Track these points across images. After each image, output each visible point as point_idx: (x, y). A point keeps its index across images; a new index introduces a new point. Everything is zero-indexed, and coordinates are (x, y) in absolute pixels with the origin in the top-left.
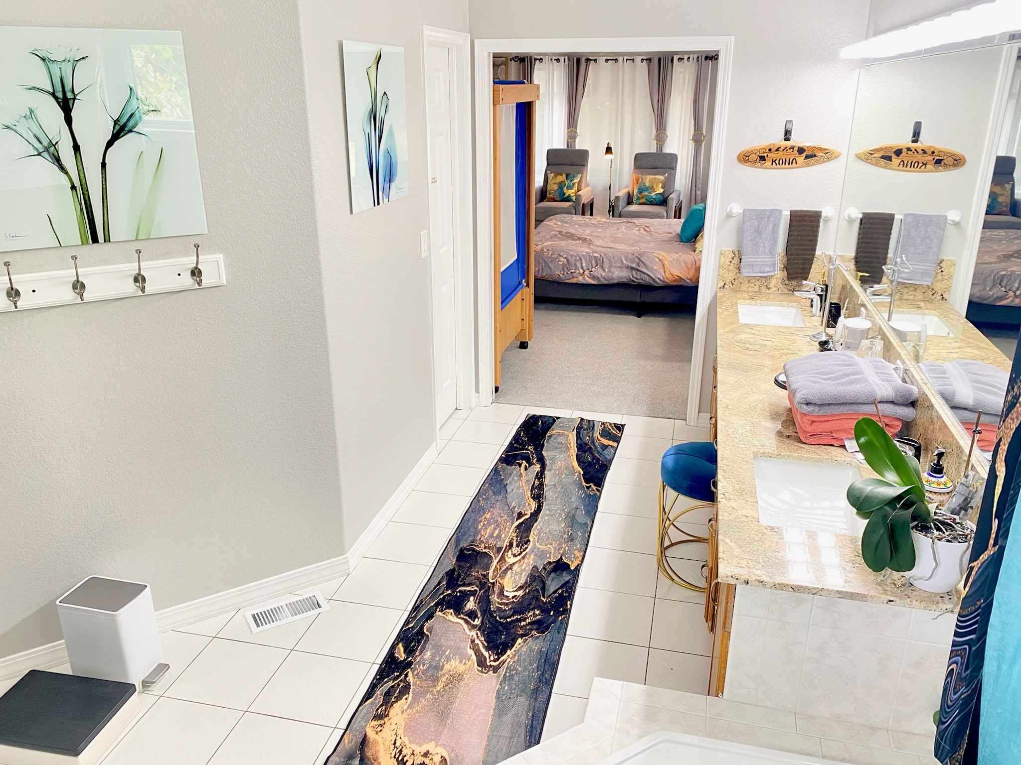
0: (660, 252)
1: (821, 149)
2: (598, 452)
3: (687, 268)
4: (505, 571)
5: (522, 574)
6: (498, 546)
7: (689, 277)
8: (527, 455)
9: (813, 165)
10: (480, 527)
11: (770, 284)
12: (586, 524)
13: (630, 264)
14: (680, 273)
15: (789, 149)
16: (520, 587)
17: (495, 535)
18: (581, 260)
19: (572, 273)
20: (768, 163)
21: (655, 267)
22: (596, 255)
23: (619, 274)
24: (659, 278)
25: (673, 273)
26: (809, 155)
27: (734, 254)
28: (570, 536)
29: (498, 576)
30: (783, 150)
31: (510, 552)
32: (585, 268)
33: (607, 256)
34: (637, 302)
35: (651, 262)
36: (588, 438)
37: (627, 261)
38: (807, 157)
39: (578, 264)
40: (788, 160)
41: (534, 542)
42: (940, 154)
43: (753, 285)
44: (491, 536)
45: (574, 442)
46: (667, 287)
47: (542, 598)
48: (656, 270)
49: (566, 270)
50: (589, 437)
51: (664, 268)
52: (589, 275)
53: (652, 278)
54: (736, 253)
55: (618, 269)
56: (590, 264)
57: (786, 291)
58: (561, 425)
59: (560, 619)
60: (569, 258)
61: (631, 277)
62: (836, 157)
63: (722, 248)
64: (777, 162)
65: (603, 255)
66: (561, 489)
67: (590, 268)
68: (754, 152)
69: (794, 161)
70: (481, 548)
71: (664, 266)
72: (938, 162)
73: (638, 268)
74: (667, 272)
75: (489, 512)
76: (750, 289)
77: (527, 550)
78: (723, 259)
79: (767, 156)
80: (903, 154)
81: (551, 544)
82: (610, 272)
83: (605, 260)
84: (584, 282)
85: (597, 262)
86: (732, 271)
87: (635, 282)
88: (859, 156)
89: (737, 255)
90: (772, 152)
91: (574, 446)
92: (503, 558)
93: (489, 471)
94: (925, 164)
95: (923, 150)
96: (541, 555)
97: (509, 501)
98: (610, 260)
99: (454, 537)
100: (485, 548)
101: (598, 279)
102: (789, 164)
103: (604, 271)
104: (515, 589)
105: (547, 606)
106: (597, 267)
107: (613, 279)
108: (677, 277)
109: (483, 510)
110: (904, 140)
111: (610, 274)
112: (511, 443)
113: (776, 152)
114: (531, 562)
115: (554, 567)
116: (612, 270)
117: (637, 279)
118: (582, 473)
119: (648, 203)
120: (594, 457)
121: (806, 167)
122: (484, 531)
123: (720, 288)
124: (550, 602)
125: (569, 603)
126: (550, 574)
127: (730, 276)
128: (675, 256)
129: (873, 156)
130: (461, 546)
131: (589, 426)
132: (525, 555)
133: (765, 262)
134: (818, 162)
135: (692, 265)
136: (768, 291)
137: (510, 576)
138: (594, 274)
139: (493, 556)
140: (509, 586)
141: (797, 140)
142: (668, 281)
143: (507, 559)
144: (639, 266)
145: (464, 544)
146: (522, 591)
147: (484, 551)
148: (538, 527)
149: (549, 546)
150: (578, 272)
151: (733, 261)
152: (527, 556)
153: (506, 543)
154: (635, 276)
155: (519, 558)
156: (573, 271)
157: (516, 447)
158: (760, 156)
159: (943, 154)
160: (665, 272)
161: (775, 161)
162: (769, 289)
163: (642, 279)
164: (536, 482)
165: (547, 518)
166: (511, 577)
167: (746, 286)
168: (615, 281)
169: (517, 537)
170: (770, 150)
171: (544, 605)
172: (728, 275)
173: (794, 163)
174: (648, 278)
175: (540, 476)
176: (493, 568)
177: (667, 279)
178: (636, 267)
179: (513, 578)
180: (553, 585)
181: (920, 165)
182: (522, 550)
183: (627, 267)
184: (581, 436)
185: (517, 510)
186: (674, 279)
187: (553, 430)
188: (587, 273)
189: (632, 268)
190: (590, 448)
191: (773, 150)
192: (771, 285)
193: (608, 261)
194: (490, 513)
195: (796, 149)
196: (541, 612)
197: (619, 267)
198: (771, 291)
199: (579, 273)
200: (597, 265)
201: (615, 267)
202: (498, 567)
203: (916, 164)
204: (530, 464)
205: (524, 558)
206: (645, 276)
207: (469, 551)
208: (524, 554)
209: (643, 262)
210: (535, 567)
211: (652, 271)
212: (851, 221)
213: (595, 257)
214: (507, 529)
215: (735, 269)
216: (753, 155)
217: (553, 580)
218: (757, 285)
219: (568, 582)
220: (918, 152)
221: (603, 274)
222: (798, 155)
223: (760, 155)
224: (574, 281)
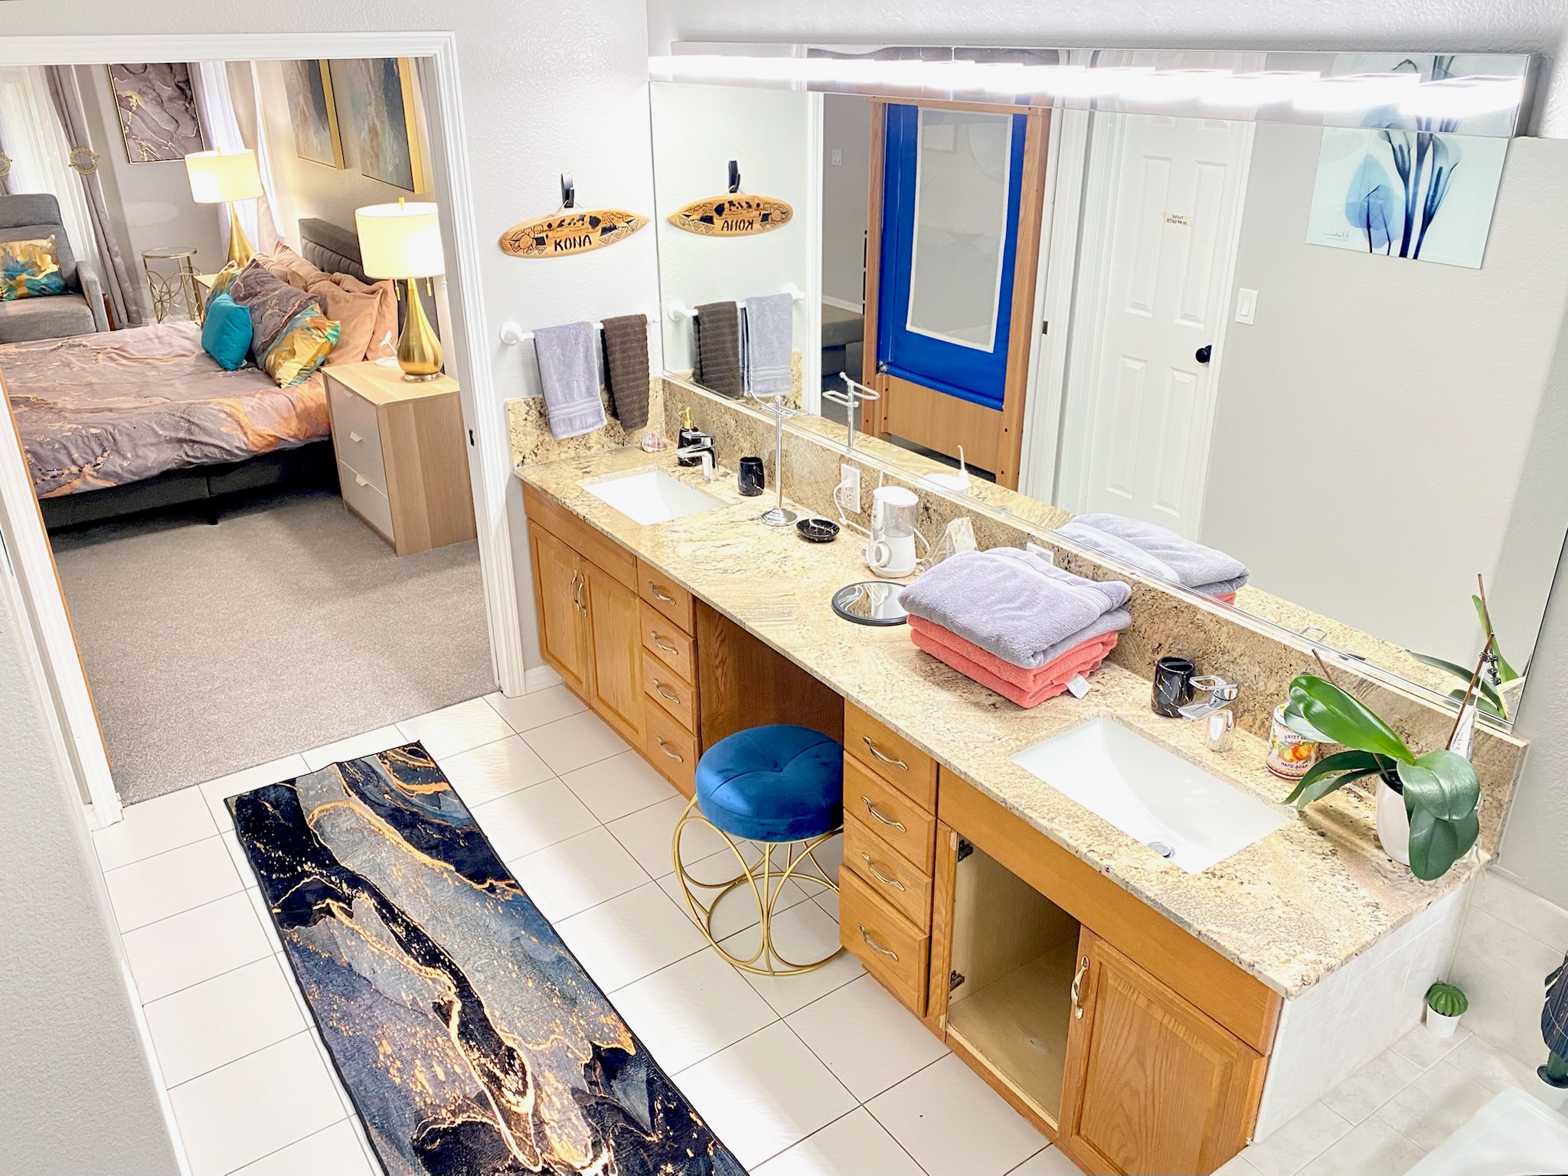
0: (220, 400)
1: (622, 216)
2: (436, 816)
3: (282, 417)
4: (541, 1135)
5: (569, 1119)
6: (473, 1096)
7: (292, 433)
8: (320, 886)
9: (614, 241)
10: (398, 1081)
11: (590, 441)
12: (560, 959)
13: (173, 434)
14: (274, 428)
15: (578, 221)
16: (594, 1144)
17: (442, 1077)
18: (66, 448)
19: (54, 477)
20: (550, 248)
21: (224, 430)
22: (94, 431)
23: (157, 458)
24: (238, 448)
25: (262, 433)
26: (604, 225)
27: (528, 405)
28: (564, 997)
29: (538, 1151)
30: (570, 224)
31: (509, 1095)
32: (81, 462)
33: (120, 428)
34: (206, 500)
35: (212, 422)
36: (386, 796)
37: (163, 427)
38: (605, 231)
39: (63, 457)
40: (578, 240)
41: (520, 1045)
42: (766, 206)
43: (566, 449)
44: (439, 1085)
45: (372, 816)
46: (257, 460)
47: (648, 1139)
48: (227, 434)
49: (38, 474)
50: (387, 793)
51: (242, 427)
52: (95, 474)
53: (223, 448)
54: (531, 403)
55: (153, 448)
56: (89, 451)
57: (614, 446)
58: (312, 793)
59: (711, 1153)
60: (38, 449)
61: (184, 456)
62: (642, 226)
63: (507, 400)
64: (563, 244)
65: (110, 429)
66: (453, 918)
67: (92, 459)
68: (527, 232)
69: (587, 239)
70: (448, 1120)
71: (239, 424)
72: (765, 217)
73: (193, 438)
74: (249, 433)
75: (378, 1039)
76: (563, 456)
77: (528, 1068)
78: (512, 418)
79: (547, 236)
80: (726, 211)
81: (553, 1032)
82: (138, 456)
83: (118, 437)
84: (89, 489)
85: (101, 445)
86: (530, 433)
87: (193, 463)
88: (673, 221)
89: (533, 407)
90: (553, 230)
91: (382, 824)
92: (507, 1115)
93: (283, 957)
94: (752, 224)
95: (747, 203)
96: (559, 1061)
97: (389, 994)
98: (128, 435)
99: (374, 1132)
100: (453, 1113)
101: (117, 475)
102: (580, 245)
103: (125, 458)
104: (591, 1155)
105: (670, 1146)
106: (105, 455)
107: (148, 469)
108: (270, 439)
109: (361, 1041)
110: (721, 192)
111: (140, 462)
112: (261, 879)
113: (559, 229)
114: (561, 1087)
115: (604, 1069)
116: (140, 453)
117: (196, 458)
118: (453, 868)
119: (36, 293)
120: (441, 829)
121: (604, 246)
122: (415, 1083)
123: (518, 466)
124: (667, 1138)
125: (692, 1116)
126: (611, 1086)
127: (530, 441)
128: (253, 401)
129: (691, 218)
130: (408, 1141)
131: (363, 773)
132: (535, 1079)
133: (584, 409)
134: (619, 237)
135: (289, 410)
136: (589, 453)
137: (554, 1136)
138: (105, 468)
139: (485, 1120)
140: (576, 1156)
141: (584, 205)
142: (255, 449)
143: (514, 1108)
144: (192, 434)
145: (409, 1135)
146: (605, 1150)
147: (459, 1121)
148: (497, 1014)
149: (552, 1037)
150: (66, 472)
151: (529, 418)
152: (541, 1079)
153: (481, 1083)
154: (191, 454)
155: (531, 1091)
156: (55, 473)
157: (278, 878)
158: (536, 239)
159: (768, 206)
160: (245, 434)
161: (559, 244)
162: (589, 448)
163: (206, 456)
164: (397, 930)
165: (490, 987)
166: (560, 1137)
167: (557, 452)
168: (155, 472)
169: (486, 1056)
170: (550, 226)
171: (663, 1147)
172: (526, 442)
173: (587, 243)
174: (216, 451)
175: (388, 911)
176: (512, 1142)
177: (254, 444)
178: (189, 437)
179: (564, 1137)
180: (637, 1103)
181: (746, 225)
182: (520, 1074)
183: (170, 441)
184: (373, 799)
185: (427, 1006)
186: (265, 442)
187: (310, 812)
188: (87, 469)
189: (181, 441)
190: (413, 814)
191: (555, 225)
192: (592, 442)
193: (125, 439)
194: (384, 1042)
195: (587, 219)
196: (674, 1164)
197: (152, 445)
198: (593, 451)
199: (71, 473)
200: (104, 451)
201: (145, 446)
202: (518, 1134)
203: (742, 224)
204: (348, 900)
205: (537, 1086)
206: (212, 449)
207: (433, 1141)
208: (529, 1078)
209: (198, 425)
210: (575, 1091)
211: (220, 435)
212: (677, 321)
213: (95, 436)
214: (451, 1053)
215: (535, 430)
216: (524, 238)
217: (625, 1092)
218: (572, 447)
219: (650, 1082)
220: (742, 207)
221: (125, 464)
222: (591, 230)
223: (536, 236)
224: (64, 491)
